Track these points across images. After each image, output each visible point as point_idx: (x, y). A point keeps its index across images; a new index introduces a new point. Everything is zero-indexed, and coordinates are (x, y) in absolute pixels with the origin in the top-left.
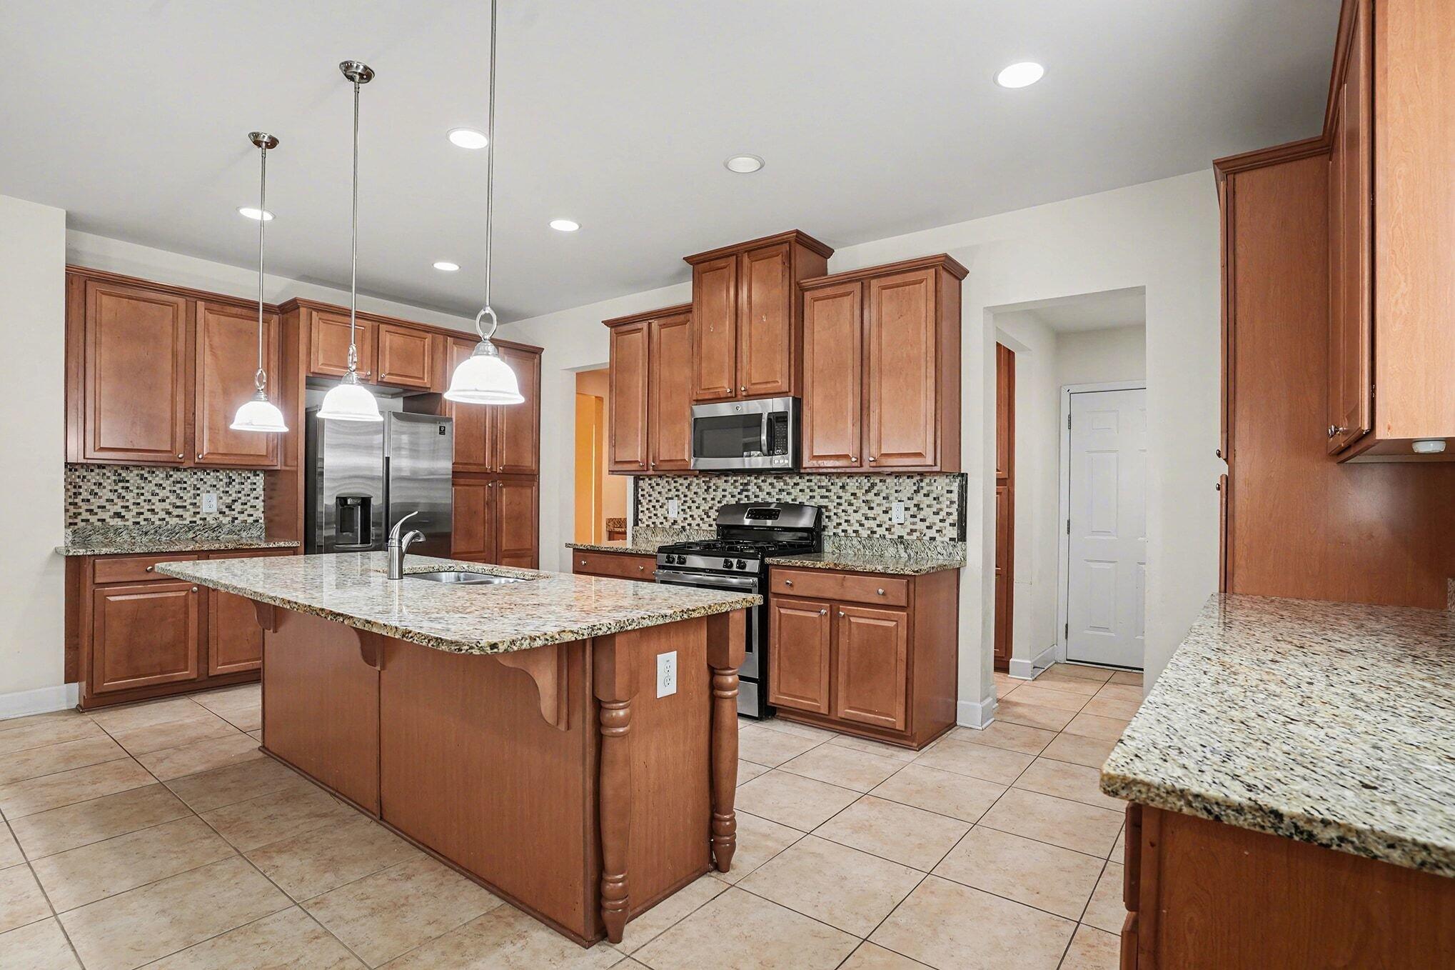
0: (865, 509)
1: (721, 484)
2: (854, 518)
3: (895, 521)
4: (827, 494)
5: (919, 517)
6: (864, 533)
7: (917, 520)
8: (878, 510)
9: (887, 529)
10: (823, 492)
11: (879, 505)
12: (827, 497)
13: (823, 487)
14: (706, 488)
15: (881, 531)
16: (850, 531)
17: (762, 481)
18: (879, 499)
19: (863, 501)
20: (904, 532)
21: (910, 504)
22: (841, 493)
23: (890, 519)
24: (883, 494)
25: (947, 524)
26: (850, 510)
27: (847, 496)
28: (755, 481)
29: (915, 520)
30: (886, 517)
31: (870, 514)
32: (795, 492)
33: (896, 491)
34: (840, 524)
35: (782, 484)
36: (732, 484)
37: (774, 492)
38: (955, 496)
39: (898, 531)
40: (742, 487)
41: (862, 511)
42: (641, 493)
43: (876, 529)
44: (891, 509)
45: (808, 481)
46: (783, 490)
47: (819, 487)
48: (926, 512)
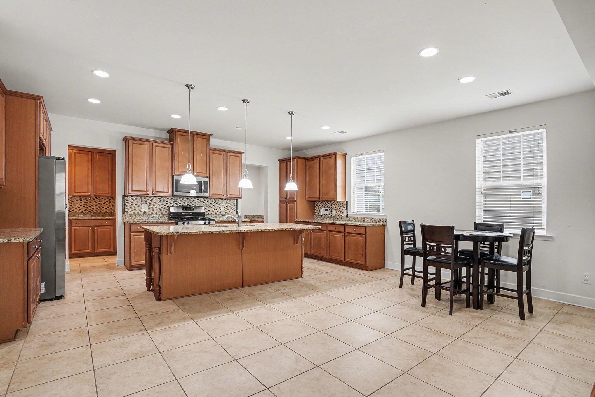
0: (214, 208)
1: (166, 200)
2: (211, 210)
3: (222, 210)
4: (203, 203)
5: (227, 209)
6: (214, 213)
7: (227, 210)
8: (217, 208)
9: (220, 212)
10: (202, 203)
11: (217, 206)
12: (203, 204)
13: (202, 201)
14: (159, 200)
15: (218, 213)
16: (210, 213)
17: (182, 199)
18: (217, 205)
19: (214, 205)
20: (224, 213)
21: (225, 206)
22: (207, 203)
23: (221, 210)
24: (219, 204)
25: (233, 211)
26: (210, 207)
27: (209, 204)
28: (179, 199)
29: (226, 210)
30: (219, 209)
31: (215, 208)
32: (193, 203)
33: (222, 203)
34: (207, 211)
35: (189, 200)
36: (170, 200)
37: (186, 202)
38: (235, 204)
39: (222, 213)
40: (174, 201)
41: (213, 208)
42: (126, 202)
43: (217, 212)
44: (221, 207)
45: (197, 199)
46: (189, 202)
47: (201, 201)
48: (229, 208)
